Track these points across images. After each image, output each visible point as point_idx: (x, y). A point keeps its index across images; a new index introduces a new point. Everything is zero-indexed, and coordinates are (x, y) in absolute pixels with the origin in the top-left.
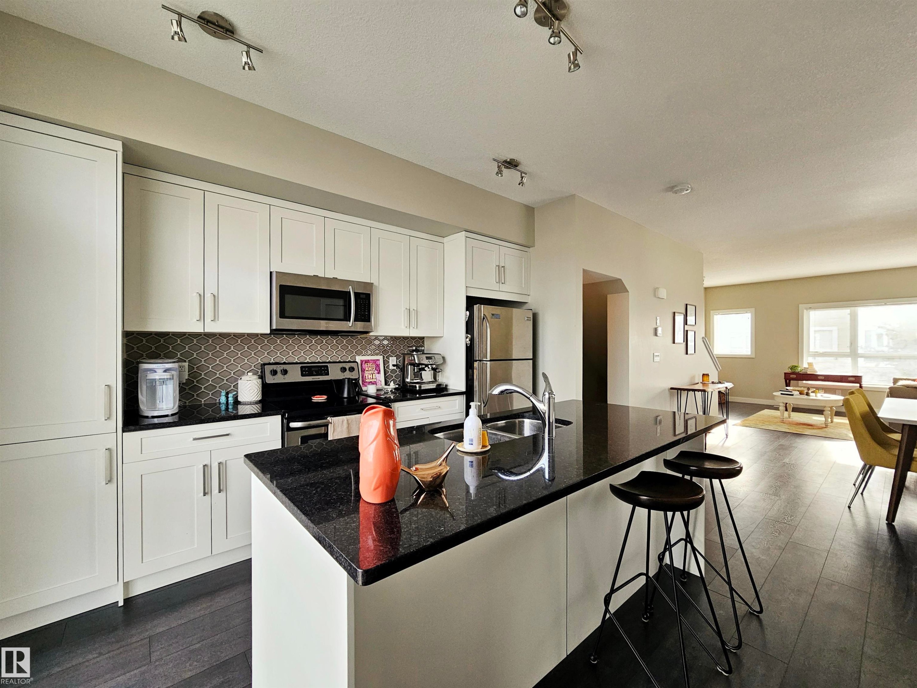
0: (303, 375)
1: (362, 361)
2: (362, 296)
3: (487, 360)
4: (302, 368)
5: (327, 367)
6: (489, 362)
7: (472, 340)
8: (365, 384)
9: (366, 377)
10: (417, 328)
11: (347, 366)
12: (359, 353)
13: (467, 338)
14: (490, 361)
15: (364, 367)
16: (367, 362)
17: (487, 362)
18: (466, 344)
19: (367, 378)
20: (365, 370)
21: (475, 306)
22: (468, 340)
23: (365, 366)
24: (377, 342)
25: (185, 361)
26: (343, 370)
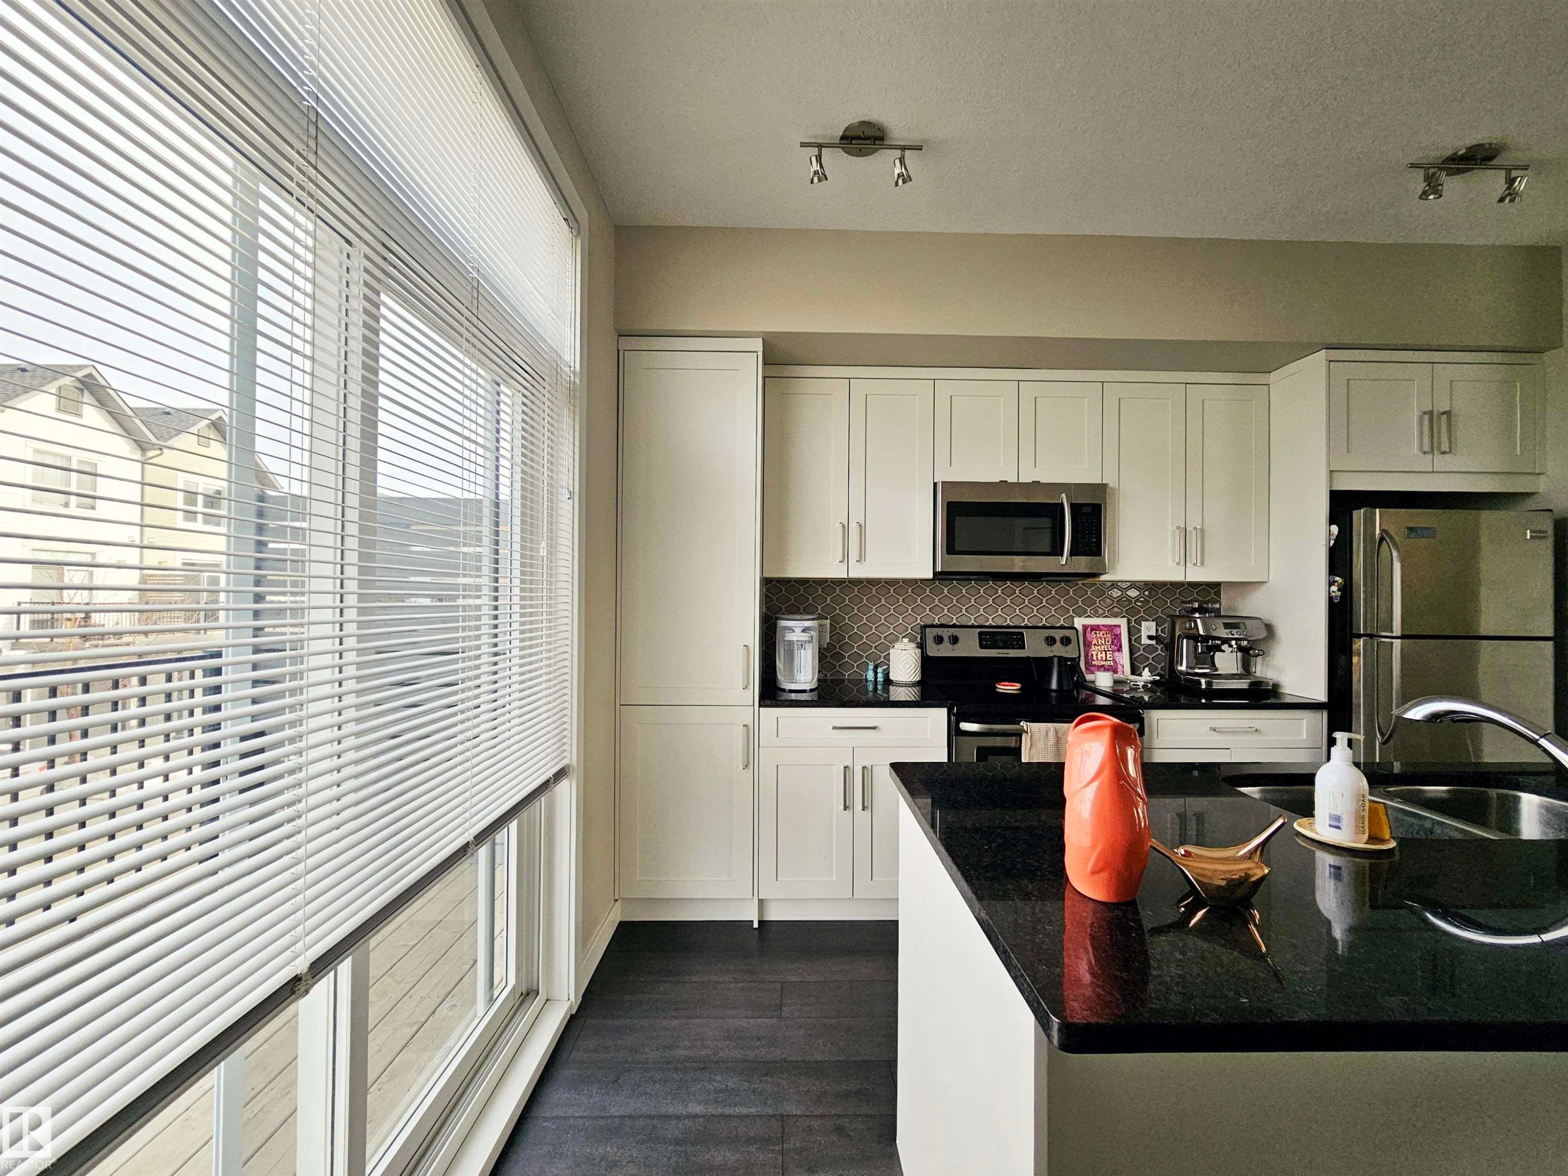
0: (982, 646)
1: (1085, 627)
2: (1084, 510)
3: (1394, 635)
4: (980, 634)
5: (1022, 634)
6: (1399, 641)
7: (1347, 590)
8: (1092, 668)
9: (1092, 655)
10: (1202, 564)
11: (1058, 634)
12: (1081, 613)
13: (1331, 584)
14: (1403, 637)
15: (1089, 639)
16: (1095, 628)
17: (1394, 640)
18: (1331, 599)
19: (1095, 658)
20: (1091, 643)
21: (1355, 513)
22: (1334, 588)
23: (1092, 636)
24: (1116, 593)
25: (827, 619)
26: (1051, 641)
